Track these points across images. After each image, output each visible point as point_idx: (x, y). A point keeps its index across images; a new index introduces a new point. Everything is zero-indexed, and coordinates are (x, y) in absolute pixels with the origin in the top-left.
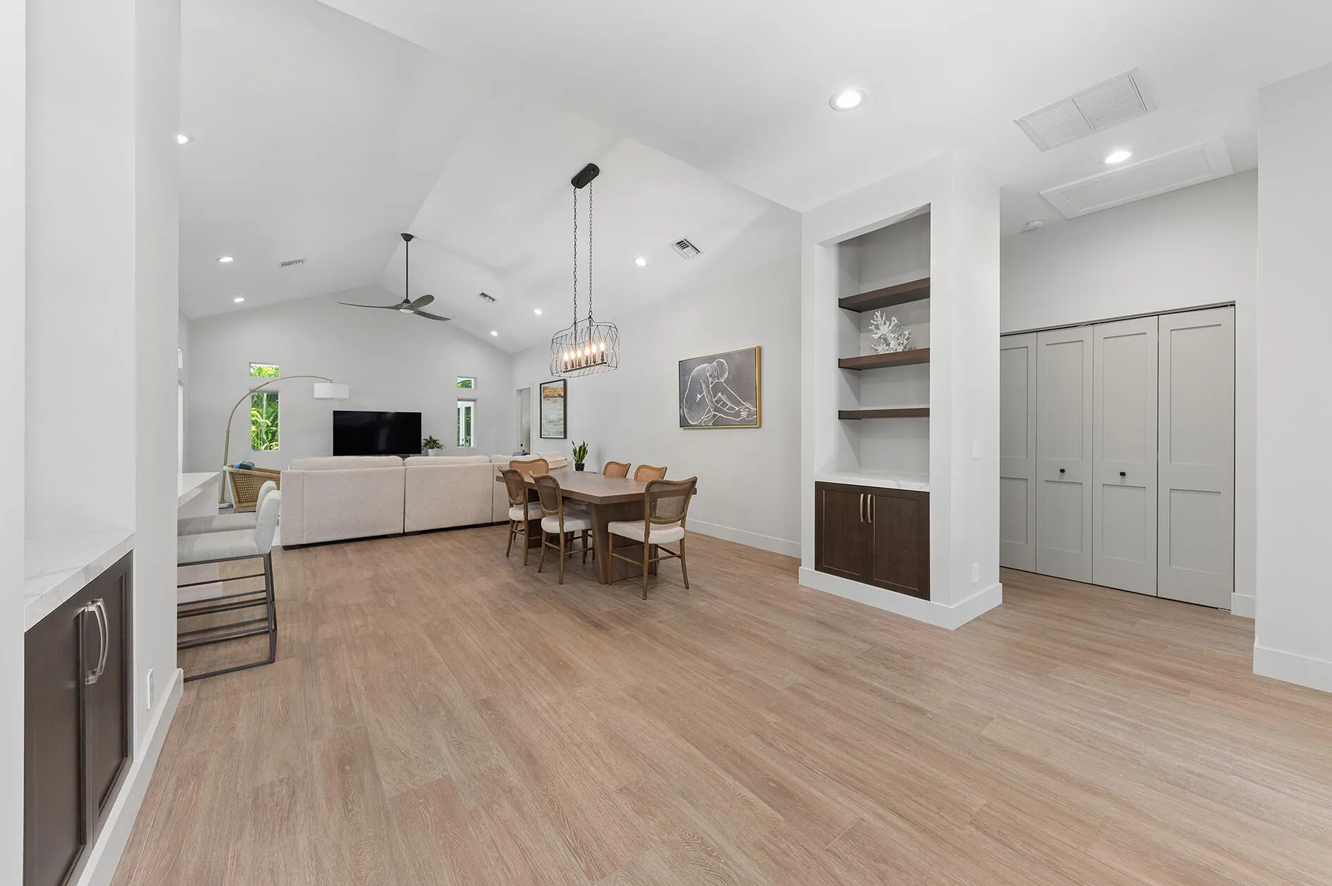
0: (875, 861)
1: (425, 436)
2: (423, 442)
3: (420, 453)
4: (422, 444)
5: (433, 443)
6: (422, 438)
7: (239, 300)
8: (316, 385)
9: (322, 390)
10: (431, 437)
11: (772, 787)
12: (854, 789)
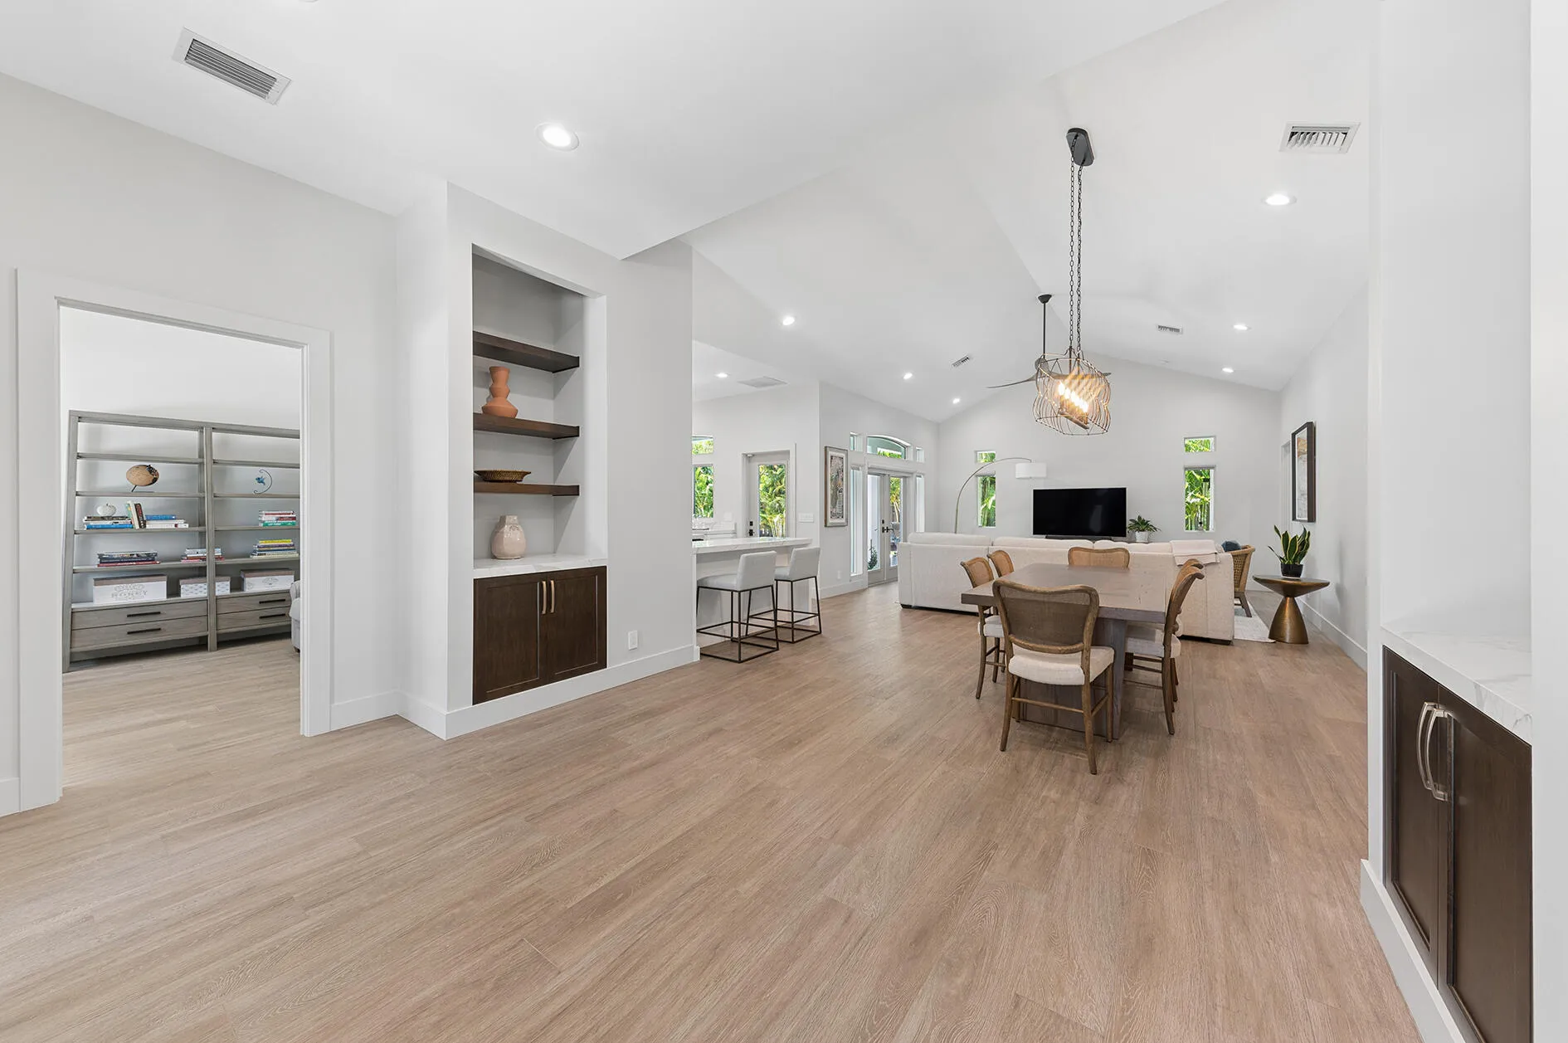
0: (499, 979)
1: (1131, 514)
2: (1128, 523)
3: (1124, 535)
4: (1127, 525)
5: (1142, 525)
6: (1128, 518)
7: (956, 401)
8: (1018, 466)
9: (1021, 470)
10: (1139, 518)
11: (616, 896)
12: (611, 967)
